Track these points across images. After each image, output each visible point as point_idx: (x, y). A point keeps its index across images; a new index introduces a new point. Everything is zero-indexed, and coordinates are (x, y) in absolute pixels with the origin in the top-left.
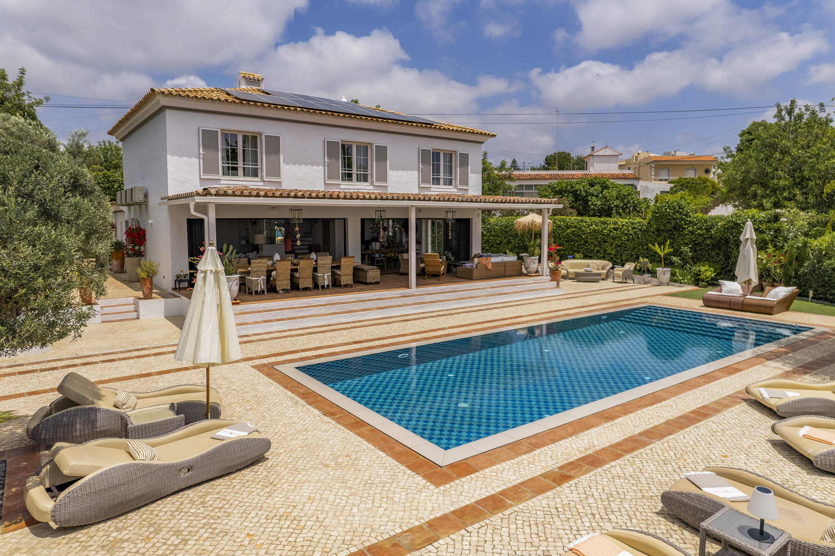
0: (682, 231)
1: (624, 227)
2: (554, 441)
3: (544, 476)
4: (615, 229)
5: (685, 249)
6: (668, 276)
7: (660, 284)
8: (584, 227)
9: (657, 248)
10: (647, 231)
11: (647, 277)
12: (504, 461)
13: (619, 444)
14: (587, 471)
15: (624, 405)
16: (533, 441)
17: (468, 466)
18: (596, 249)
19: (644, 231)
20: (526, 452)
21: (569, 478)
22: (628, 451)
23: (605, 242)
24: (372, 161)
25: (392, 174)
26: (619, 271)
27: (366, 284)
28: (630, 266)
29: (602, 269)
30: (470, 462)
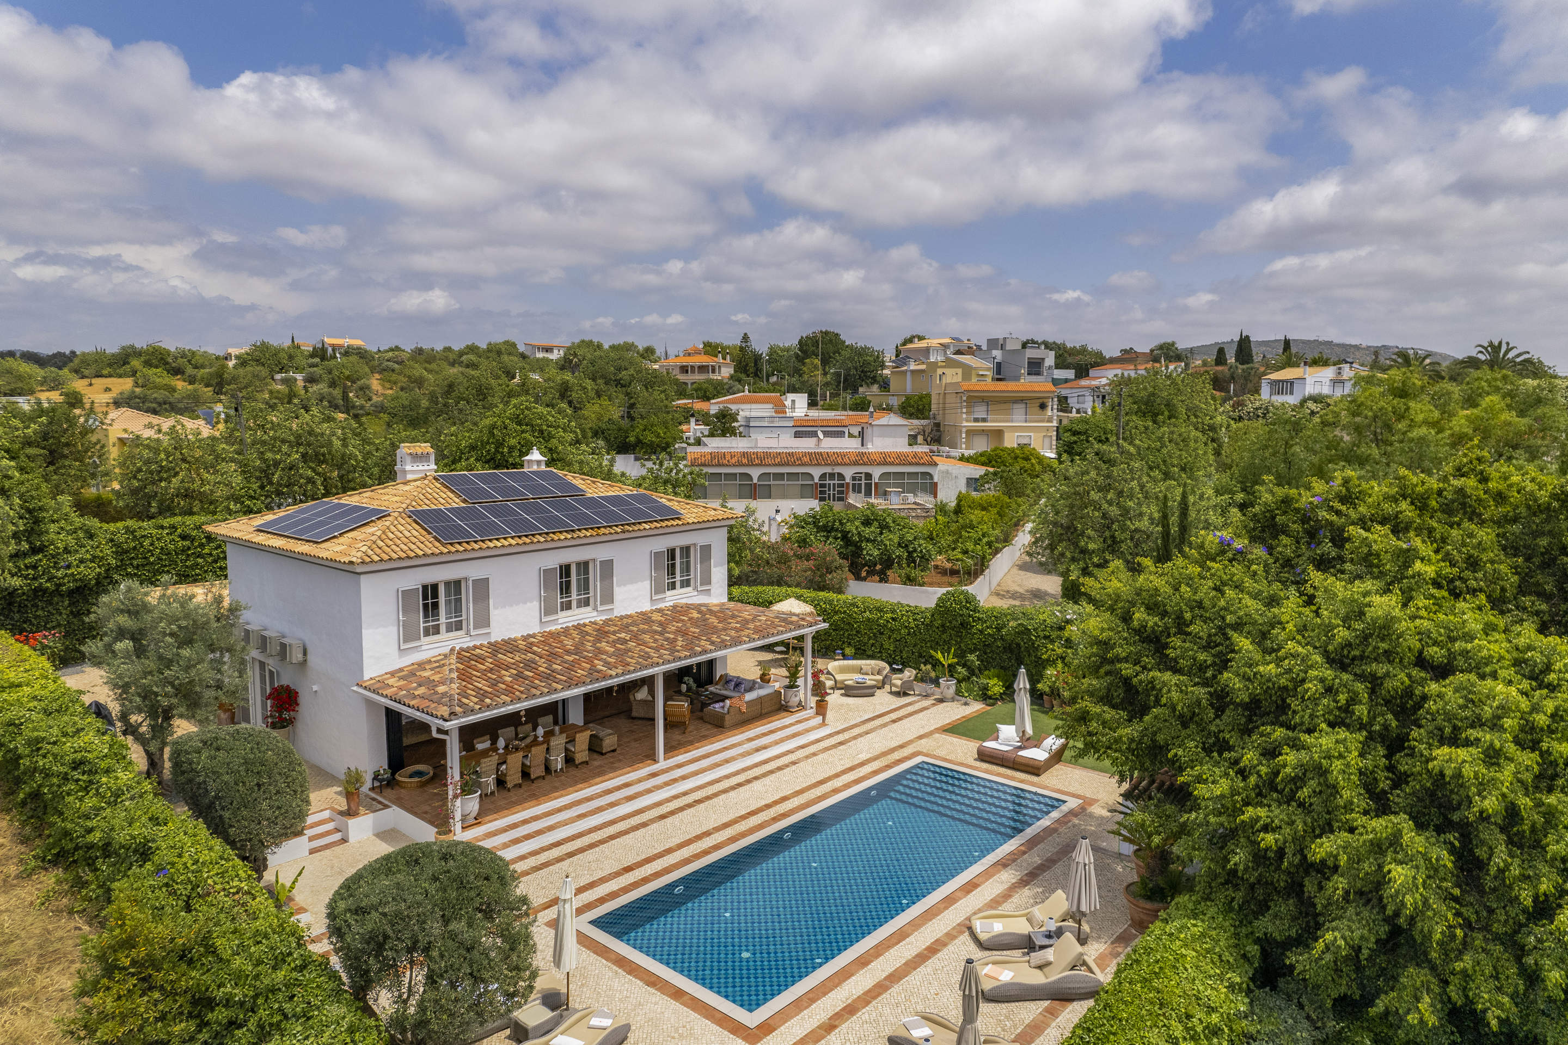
2: (825, 994)
3: (819, 1027)
5: (972, 657)
6: (952, 690)
7: (944, 699)
9: (939, 656)
11: (929, 688)
12: (792, 1018)
13: (869, 991)
14: (847, 1019)
15: (876, 946)
16: (811, 995)
17: (769, 1025)
20: (807, 1008)
21: (835, 1027)
22: (874, 998)
24: (595, 581)
25: (619, 592)
26: (897, 680)
27: (602, 754)
28: (909, 674)
29: (878, 674)
30: (770, 1021)
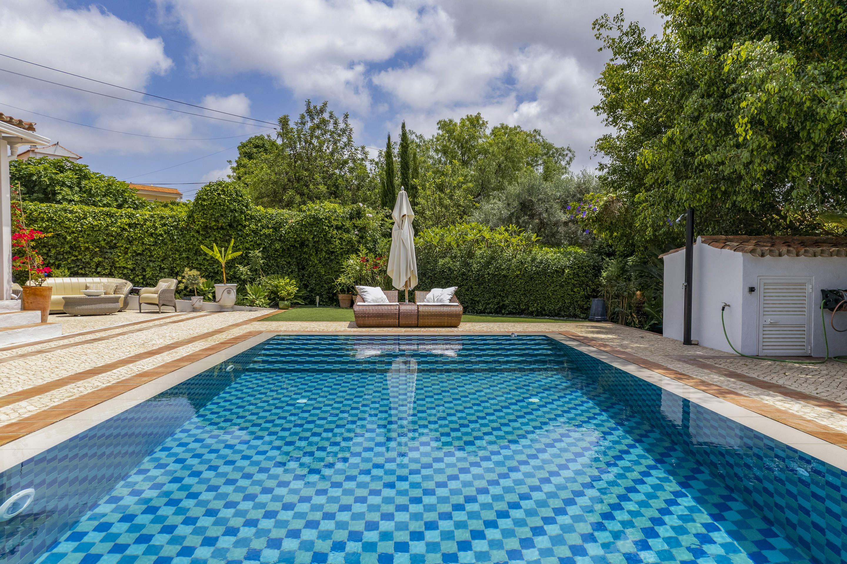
0: (241, 230)
1: (148, 223)
4: (130, 225)
5: (256, 253)
6: (232, 296)
7: (221, 309)
8: (69, 220)
9: (216, 253)
10: (187, 229)
11: (196, 300)
18: (96, 260)
19: (182, 229)
23: (115, 247)
28: (166, 284)
29: (115, 292)
